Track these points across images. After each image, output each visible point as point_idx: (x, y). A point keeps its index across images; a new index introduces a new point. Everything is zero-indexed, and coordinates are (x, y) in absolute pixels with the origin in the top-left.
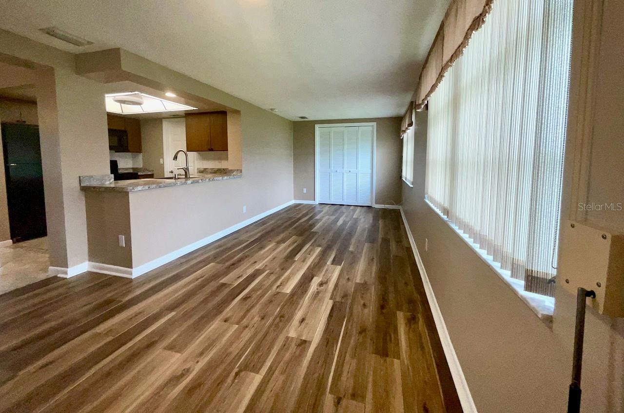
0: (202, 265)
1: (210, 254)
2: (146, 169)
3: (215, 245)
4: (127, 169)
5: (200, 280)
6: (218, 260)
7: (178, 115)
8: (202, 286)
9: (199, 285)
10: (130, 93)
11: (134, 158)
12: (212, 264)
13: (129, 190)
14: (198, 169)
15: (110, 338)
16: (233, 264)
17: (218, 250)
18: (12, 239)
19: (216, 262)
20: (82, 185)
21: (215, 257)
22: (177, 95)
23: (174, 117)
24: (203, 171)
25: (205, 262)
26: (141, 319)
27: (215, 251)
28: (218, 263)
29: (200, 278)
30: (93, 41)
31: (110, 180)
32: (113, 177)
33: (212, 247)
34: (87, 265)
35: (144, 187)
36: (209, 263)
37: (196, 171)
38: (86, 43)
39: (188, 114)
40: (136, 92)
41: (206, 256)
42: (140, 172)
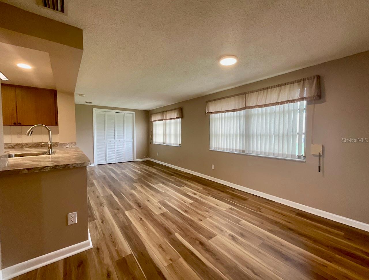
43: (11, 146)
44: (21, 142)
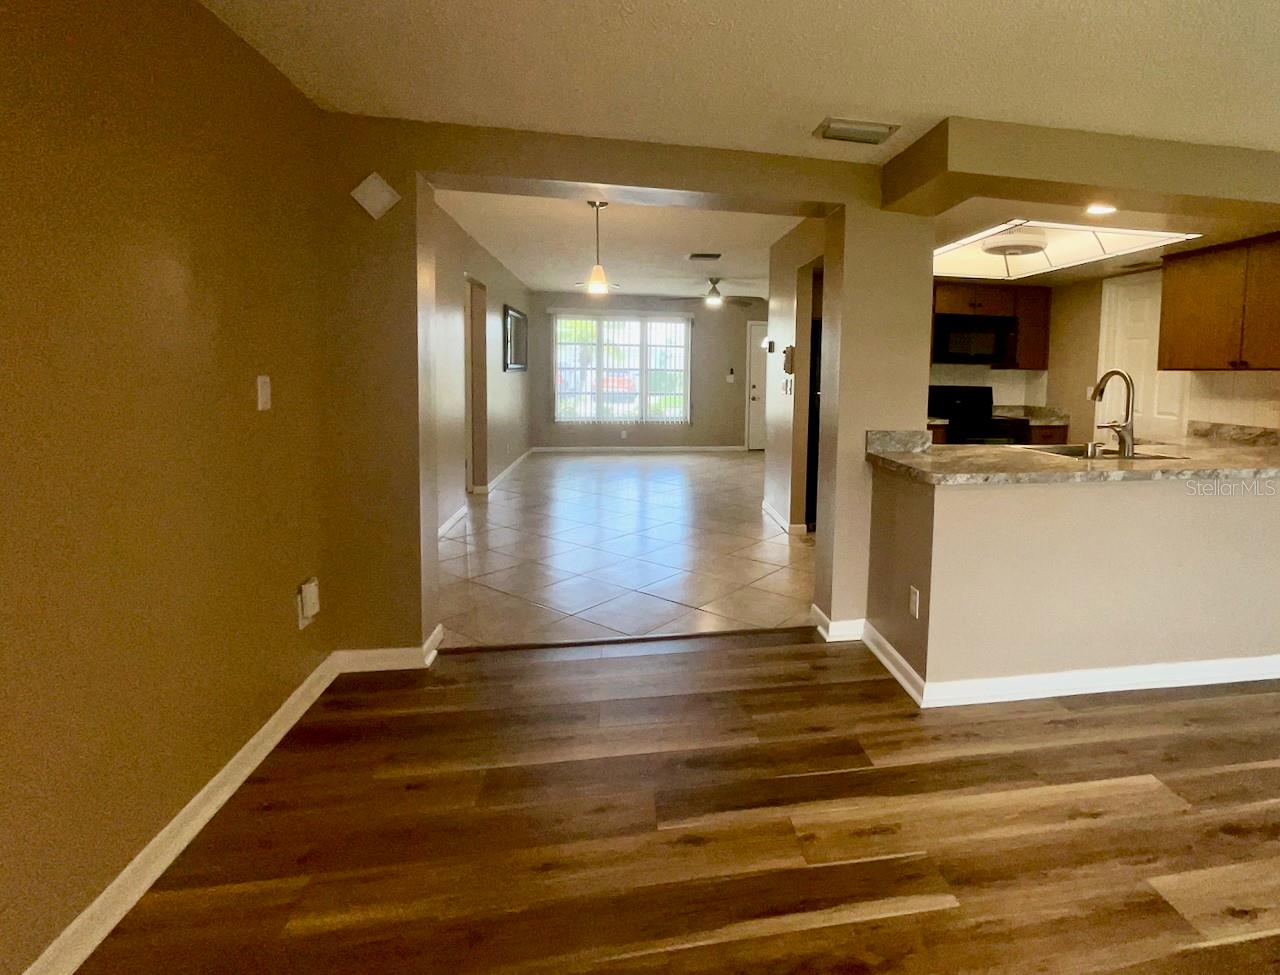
0: (1115, 762)
1: (1156, 732)
2: (1052, 413)
3: (1192, 703)
4: (1011, 408)
5: (1081, 823)
6: (1178, 775)
7: (1145, 264)
8: (1078, 854)
9: (1073, 845)
10: (1004, 227)
11: (1029, 381)
12: (1150, 780)
13: (934, 481)
14: (1191, 423)
15: (795, 862)
16: (1232, 829)
17: (1195, 730)
18: (806, 524)
19: (1167, 777)
20: (869, 451)
21: (1173, 756)
22: (1118, 208)
23: (1134, 268)
24: (1207, 434)
25: (1127, 759)
26: (877, 853)
27: (1183, 731)
28: (1176, 788)
29: (1082, 815)
30: (898, 124)
31: (924, 443)
32: (931, 437)
33: (1174, 705)
34: (862, 626)
35: (972, 477)
36: (1141, 771)
37: (1185, 430)
38: (887, 130)
39: (1173, 258)
40: (1017, 222)
41: (1138, 734)
42: (1037, 417)
43: (1249, 437)
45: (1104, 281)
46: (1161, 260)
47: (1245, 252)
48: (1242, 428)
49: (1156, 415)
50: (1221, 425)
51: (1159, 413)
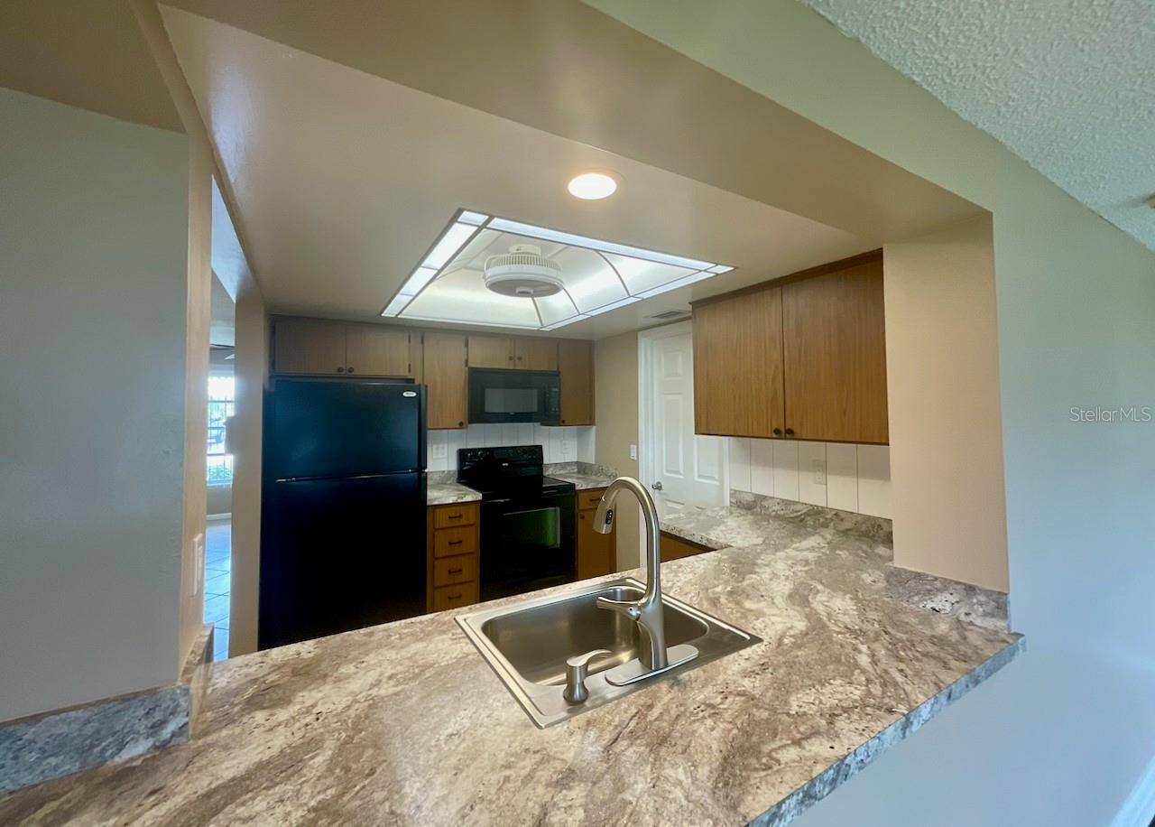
2: (601, 471)
7: (675, 313)
11: (579, 436)
14: (735, 493)
23: (665, 318)
24: (750, 506)
37: (727, 500)
43: (795, 514)
44: (824, 505)
45: (639, 334)
46: (690, 308)
47: (777, 291)
48: (788, 503)
49: (696, 479)
50: (764, 498)
51: (700, 476)
